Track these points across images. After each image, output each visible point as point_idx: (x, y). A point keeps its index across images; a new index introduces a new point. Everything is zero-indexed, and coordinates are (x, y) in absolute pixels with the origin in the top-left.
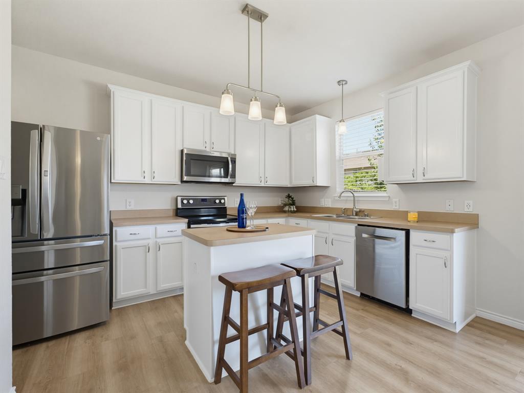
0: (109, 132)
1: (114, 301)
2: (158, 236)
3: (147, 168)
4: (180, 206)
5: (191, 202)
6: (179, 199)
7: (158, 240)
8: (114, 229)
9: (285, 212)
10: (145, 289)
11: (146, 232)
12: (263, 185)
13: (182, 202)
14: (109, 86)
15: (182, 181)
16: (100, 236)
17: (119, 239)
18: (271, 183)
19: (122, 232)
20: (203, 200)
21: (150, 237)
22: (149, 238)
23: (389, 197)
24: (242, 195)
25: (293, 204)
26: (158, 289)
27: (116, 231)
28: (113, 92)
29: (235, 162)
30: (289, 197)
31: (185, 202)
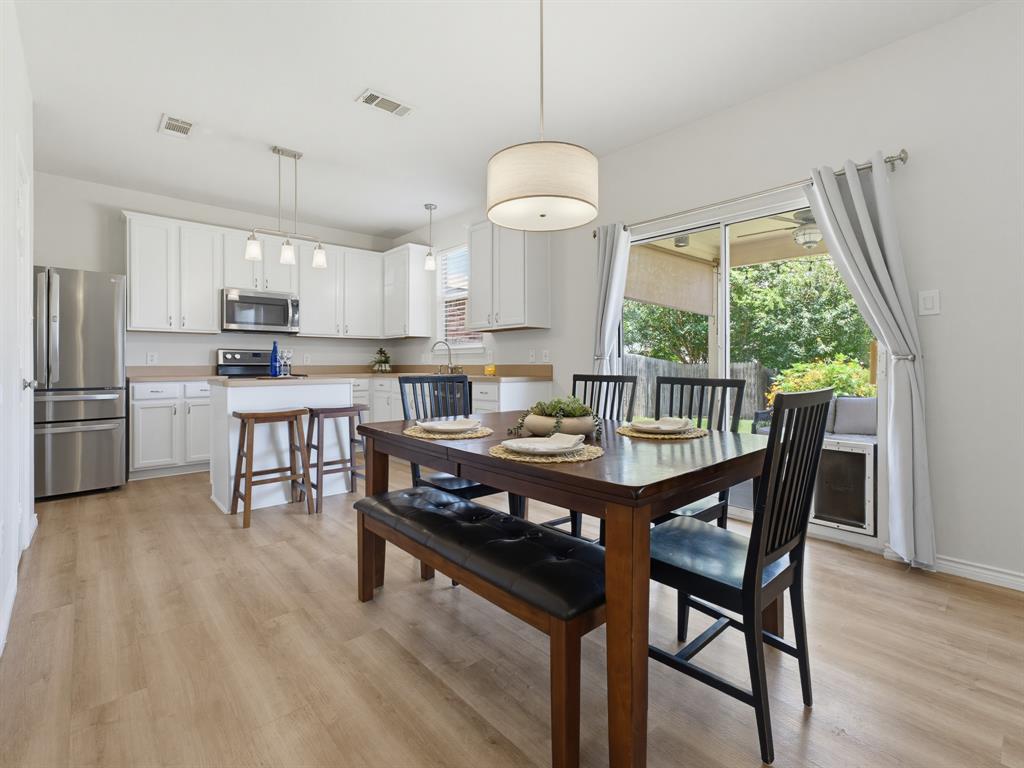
0: (124, 273)
1: (131, 470)
2: (188, 395)
3: (173, 313)
4: (221, 362)
5: (238, 356)
6: (221, 353)
7: (188, 401)
8: (131, 385)
9: (374, 372)
10: (169, 459)
11: (172, 389)
12: (341, 336)
13: (225, 357)
14: (125, 212)
15: (224, 330)
16: (114, 389)
17: (136, 397)
18: (353, 333)
19: (139, 390)
20: (255, 355)
21: (177, 396)
22: (175, 398)
23: (484, 348)
24: (275, 343)
25: (386, 362)
26: (188, 460)
27: (133, 388)
28: (130, 220)
29: (298, 305)
30: (381, 352)
31: (229, 356)
